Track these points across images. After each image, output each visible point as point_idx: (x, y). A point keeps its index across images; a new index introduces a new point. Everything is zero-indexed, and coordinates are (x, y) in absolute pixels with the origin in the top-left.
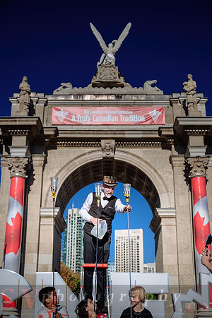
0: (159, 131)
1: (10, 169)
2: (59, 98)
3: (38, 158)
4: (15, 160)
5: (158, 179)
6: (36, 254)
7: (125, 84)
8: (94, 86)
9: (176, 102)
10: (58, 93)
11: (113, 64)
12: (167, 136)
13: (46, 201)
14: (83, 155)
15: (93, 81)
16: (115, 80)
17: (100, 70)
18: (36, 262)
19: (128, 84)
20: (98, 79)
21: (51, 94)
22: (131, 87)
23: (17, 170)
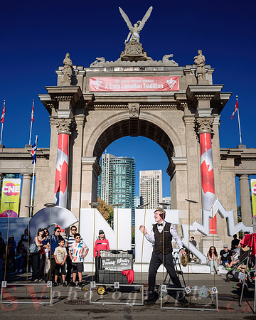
0: (175, 96)
1: (58, 127)
2: (95, 70)
3: (79, 119)
4: (61, 120)
5: (173, 134)
6: (79, 192)
7: (148, 58)
8: (122, 60)
9: (189, 72)
10: (94, 66)
11: (138, 41)
12: (181, 100)
13: (86, 152)
14: (114, 116)
15: (121, 56)
16: (139, 55)
17: (127, 47)
18: (79, 199)
19: (150, 58)
20: (126, 54)
21: (88, 67)
22: (152, 61)
23: (63, 128)
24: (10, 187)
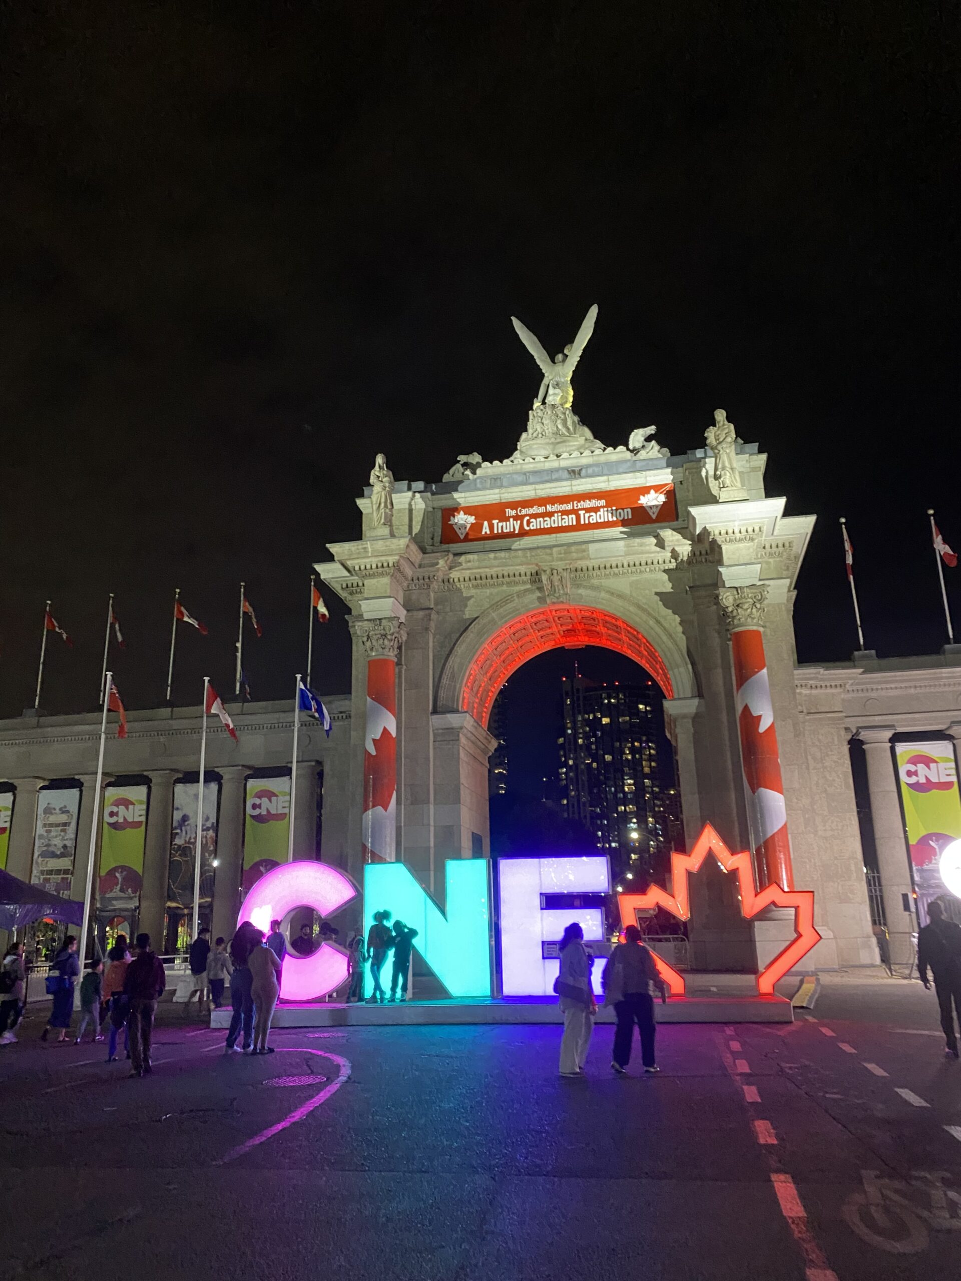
0: (660, 539)
1: (364, 642)
10: (452, 479)
24: (265, 800)
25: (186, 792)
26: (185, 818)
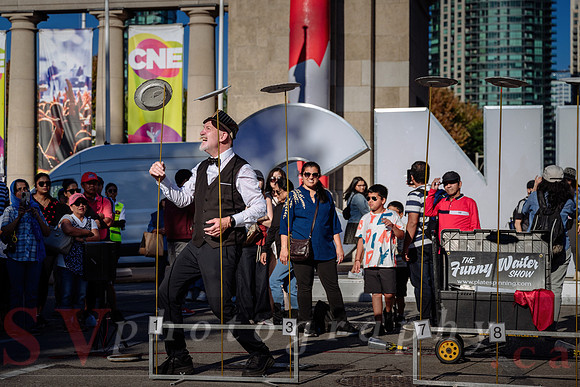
6: (369, 62)
18: (369, 82)
24: (151, 52)
25: (53, 40)
26: (53, 71)
